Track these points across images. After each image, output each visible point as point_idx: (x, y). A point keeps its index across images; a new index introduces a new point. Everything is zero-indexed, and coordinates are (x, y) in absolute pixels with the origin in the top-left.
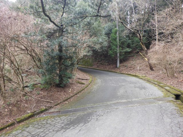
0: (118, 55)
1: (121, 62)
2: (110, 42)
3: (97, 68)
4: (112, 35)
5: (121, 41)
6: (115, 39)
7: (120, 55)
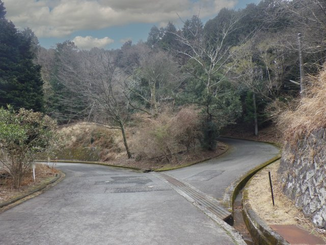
0: (256, 121)
1: (260, 129)
2: (244, 107)
3: (231, 137)
4: (248, 99)
5: (259, 103)
6: (251, 104)
7: (258, 121)
